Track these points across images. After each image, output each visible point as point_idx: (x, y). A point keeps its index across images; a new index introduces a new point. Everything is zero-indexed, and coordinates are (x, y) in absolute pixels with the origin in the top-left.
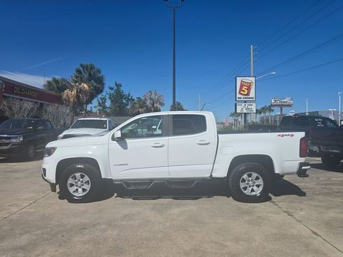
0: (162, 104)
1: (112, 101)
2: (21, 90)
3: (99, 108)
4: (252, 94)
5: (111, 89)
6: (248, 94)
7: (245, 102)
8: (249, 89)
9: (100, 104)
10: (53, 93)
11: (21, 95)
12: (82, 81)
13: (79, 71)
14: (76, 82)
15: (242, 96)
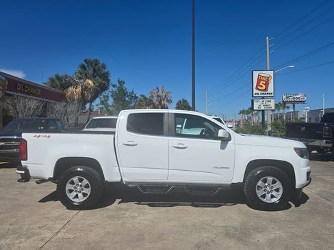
0: (170, 101)
1: (115, 99)
2: (24, 87)
3: (101, 106)
4: (271, 89)
5: (114, 86)
6: (266, 89)
7: (263, 98)
8: (267, 84)
9: (102, 103)
10: (57, 90)
11: (24, 93)
12: (87, 77)
13: (83, 67)
14: (80, 78)
15: (260, 92)
